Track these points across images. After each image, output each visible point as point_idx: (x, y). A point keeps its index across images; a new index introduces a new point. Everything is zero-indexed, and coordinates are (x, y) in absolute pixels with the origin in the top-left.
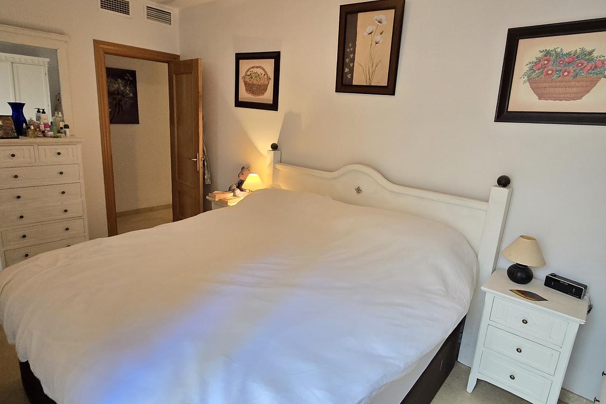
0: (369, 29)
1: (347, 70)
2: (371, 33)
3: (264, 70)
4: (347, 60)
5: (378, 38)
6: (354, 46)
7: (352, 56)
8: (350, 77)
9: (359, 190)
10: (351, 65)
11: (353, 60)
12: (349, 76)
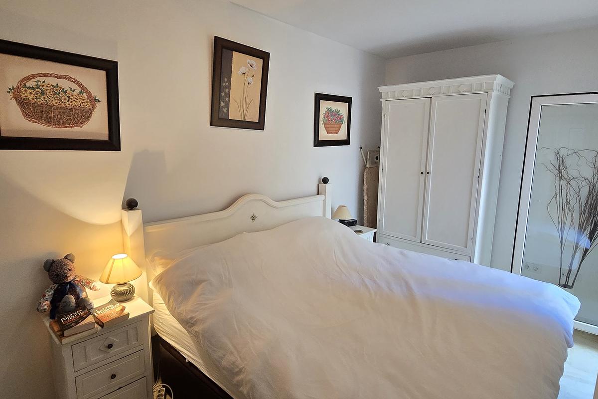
0: (243, 70)
1: (222, 104)
2: (244, 74)
3: (79, 84)
4: (223, 94)
5: (250, 80)
6: (230, 81)
7: (227, 90)
8: (226, 112)
9: (253, 218)
10: (227, 99)
11: (228, 95)
12: (225, 110)
